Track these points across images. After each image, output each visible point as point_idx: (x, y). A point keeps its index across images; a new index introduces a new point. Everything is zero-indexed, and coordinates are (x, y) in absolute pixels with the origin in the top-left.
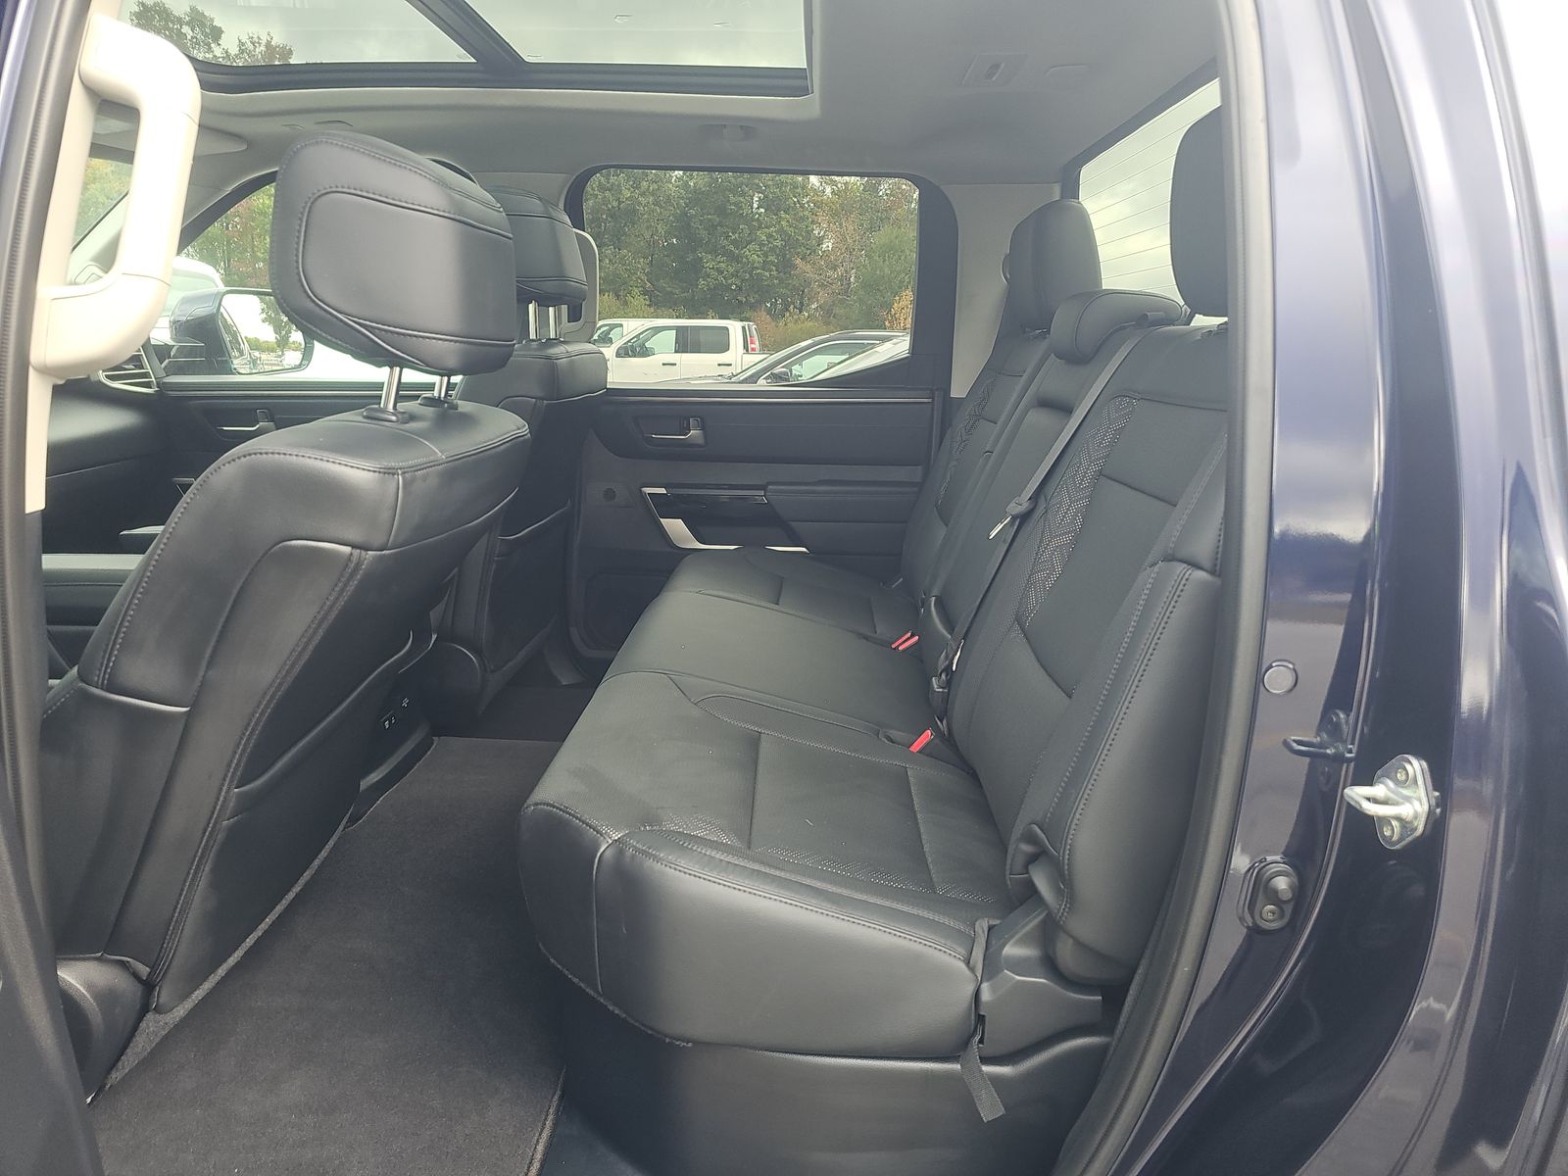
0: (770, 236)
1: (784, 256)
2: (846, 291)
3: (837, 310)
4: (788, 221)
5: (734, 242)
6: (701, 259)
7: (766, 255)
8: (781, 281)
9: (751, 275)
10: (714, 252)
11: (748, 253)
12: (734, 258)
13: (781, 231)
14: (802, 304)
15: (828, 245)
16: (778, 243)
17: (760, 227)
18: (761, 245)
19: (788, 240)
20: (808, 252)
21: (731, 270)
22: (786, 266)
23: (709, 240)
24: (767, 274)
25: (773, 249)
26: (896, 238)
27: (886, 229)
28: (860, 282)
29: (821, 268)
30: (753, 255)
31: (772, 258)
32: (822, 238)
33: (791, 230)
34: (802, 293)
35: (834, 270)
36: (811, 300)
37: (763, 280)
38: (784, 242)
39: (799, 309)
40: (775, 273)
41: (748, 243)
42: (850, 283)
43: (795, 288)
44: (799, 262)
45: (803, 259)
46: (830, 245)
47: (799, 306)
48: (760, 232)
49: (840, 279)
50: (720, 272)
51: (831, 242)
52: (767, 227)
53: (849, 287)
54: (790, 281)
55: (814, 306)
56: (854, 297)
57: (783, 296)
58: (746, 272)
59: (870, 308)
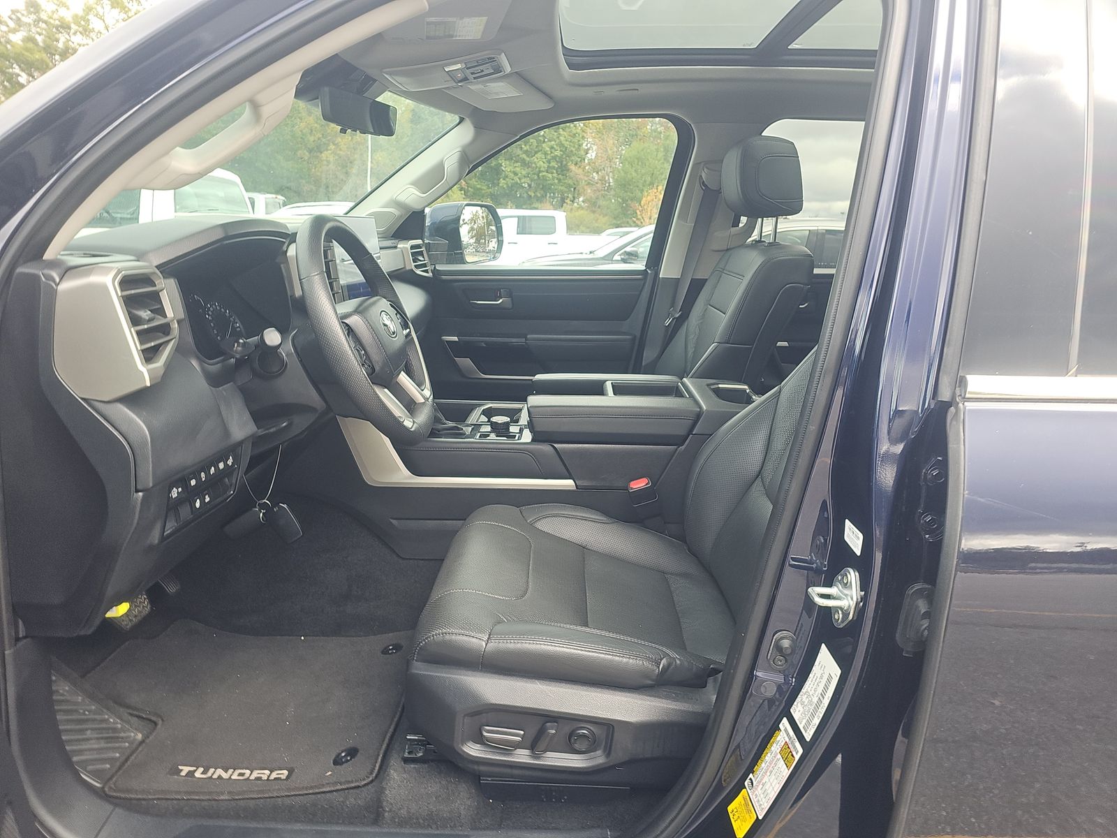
0: (552, 148)
1: (561, 162)
2: (609, 188)
3: (602, 202)
4: (565, 137)
5: (526, 152)
6: (502, 165)
7: (549, 162)
8: (559, 180)
9: (538, 176)
10: (511, 159)
11: (536, 160)
12: (525, 164)
13: (561, 145)
14: (574, 197)
15: (592, 155)
16: (558, 153)
17: (545, 142)
18: (546, 154)
19: (567, 154)
20: (579, 160)
21: (524, 172)
22: (563, 169)
24: (550, 175)
25: (554, 158)
26: (643, 150)
27: (635, 144)
28: (616, 181)
29: (588, 172)
30: (540, 161)
31: (553, 164)
32: (588, 149)
33: (566, 144)
34: (575, 190)
35: (597, 173)
36: (579, 195)
37: (546, 180)
38: (561, 153)
39: (573, 201)
40: (555, 175)
41: (536, 153)
42: (609, 183)
43: (570, 186)
44: (573, 167)
45: (576, 164)
46: (594, 155)
47: (572, 199)
48: (544, 145)
49: (602, 180)
50: (516, 174)
51: (595, 153)
52: (550, 141)
53: (609, 185)
54: (566, 181)
55: (581, 199)
56: (612, 192)
57: (562, 193)
58: (534, 174)
59: (624, 201)
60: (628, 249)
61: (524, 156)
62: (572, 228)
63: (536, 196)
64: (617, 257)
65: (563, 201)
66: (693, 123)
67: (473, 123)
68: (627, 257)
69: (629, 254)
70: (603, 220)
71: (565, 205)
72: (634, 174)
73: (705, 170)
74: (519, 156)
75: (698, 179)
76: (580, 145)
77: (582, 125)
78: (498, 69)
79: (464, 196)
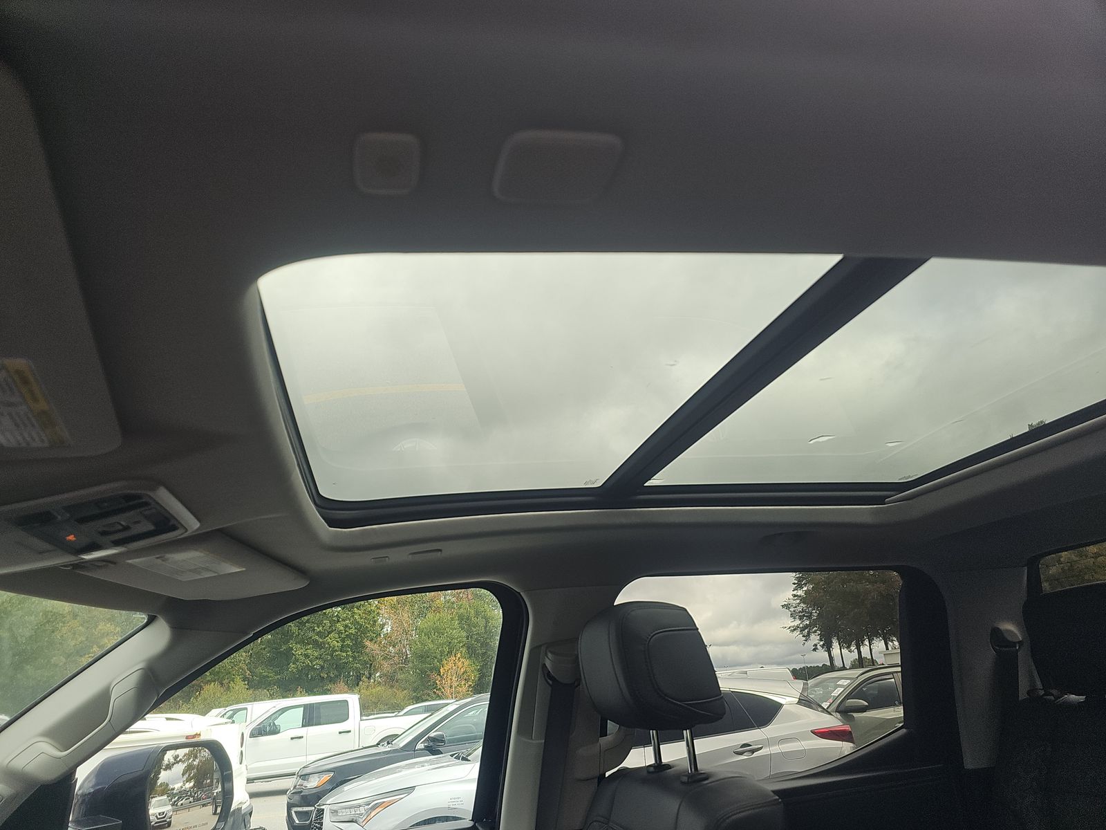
0: (346, 626)
1: (356, 640)
2: (406, 661)
3: (400, 676)
4: (360, 615)
5: (319, 634)
6: (292, 649)
7: (343, 641)
8: (354, 658)
9: (332, 656)
10: (302, 642)
11: (329, 640)
12: (317, 645)
13: (356, 623)
14: (370, 674)
15: (387, 629)
16: (353, 631)
17: (338, 621)
18: (340, 633)
19: (362, 631)
20: (375, 635)
21: (316, 654)
22: (358, 646)
23: (299, 634)
24: (344, 654)
25: (349, 636)
26: (438, 621)
27: (430, 615)
28: (414, 654)
29: (384, 646)
30: (333, 641)
31: (348, 642)
32: (384, 625)
33: (362, 621)
34: (371, 666)
35: (394, 647)
36: (376, 671)
37: (341, 659)
38: (356, 630)
39: (369, 678)
40: (350, 653)
41: (329, 633)
42: (407, 655)
43: (366, 663)
44: (368, 643)
45: (371, 640)
46: (389, 629)
47: (368, 676)
48: (339, 624)
49: (400, 653)
50: (307, 656)
51: (390, 627)
52: (343, 620)
53: (407, 658)
54: (362, 658)
55: (378, 675)
56: (411, 665)
57: (357, 670)
58: (328, 654)
59: (423, 672)
60: (432, 734)
61: (317, 637)
62: (367, 709)
63: (328, 676)
64: (420, 746)
65: (358, 679)
66: (525, 591)
67: (168, 622)
68: (431, 744)
69: (433, 739)
70: (401, 694)
71: (361, 683)
72: (431, 646)
73: (550, 655)
74: (311, 638)
75: (540, 670)
76: (375, 621)
77: (376, 602)
78: (165, 523)
79: (247, 687)
